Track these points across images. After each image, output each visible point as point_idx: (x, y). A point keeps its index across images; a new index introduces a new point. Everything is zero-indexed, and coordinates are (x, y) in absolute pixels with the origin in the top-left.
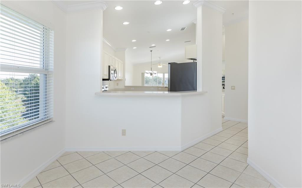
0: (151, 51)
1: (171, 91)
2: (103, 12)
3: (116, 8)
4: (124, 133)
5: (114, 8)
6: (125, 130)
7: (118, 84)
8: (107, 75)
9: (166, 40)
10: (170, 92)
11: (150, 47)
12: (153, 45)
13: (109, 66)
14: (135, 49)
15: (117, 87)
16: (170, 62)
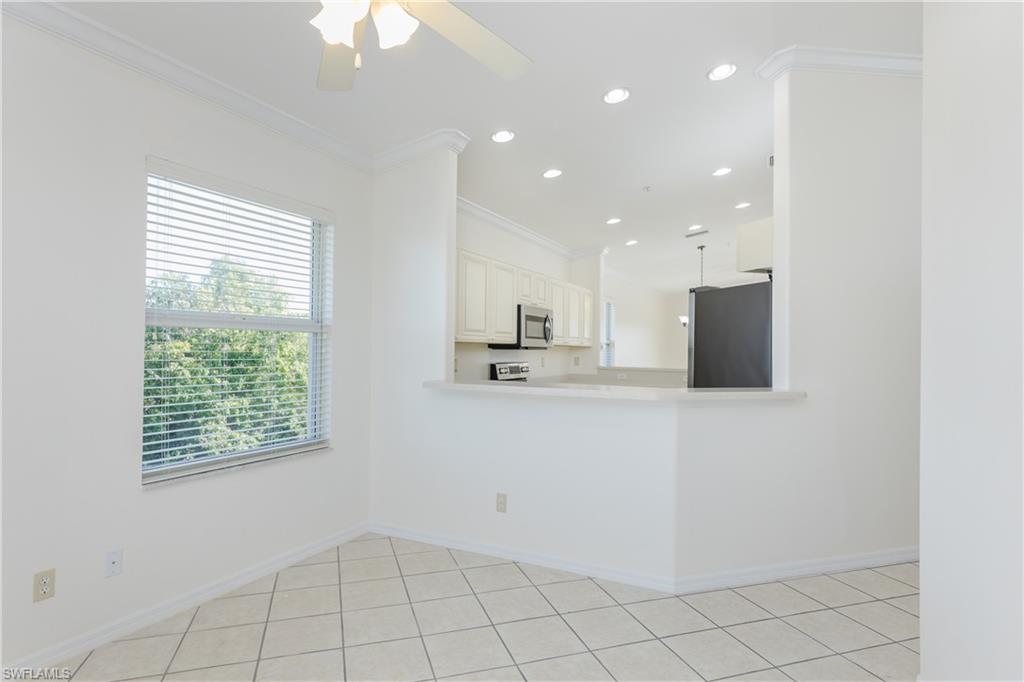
0: (702, 248)
1: (695, 386)
2: (458, 156)
3: (494, 138)
4: (502, 503)
5: (491, 136)
6: (505, 496)
7: (577, 361)
8: (511, 333)
9: (737, 204)
10: (693, 389)
11: (688, 236)
12: (695, 228)
13: (519, 307)
14: (634, 246)
15: (574, 370)
16: (694, 287)
